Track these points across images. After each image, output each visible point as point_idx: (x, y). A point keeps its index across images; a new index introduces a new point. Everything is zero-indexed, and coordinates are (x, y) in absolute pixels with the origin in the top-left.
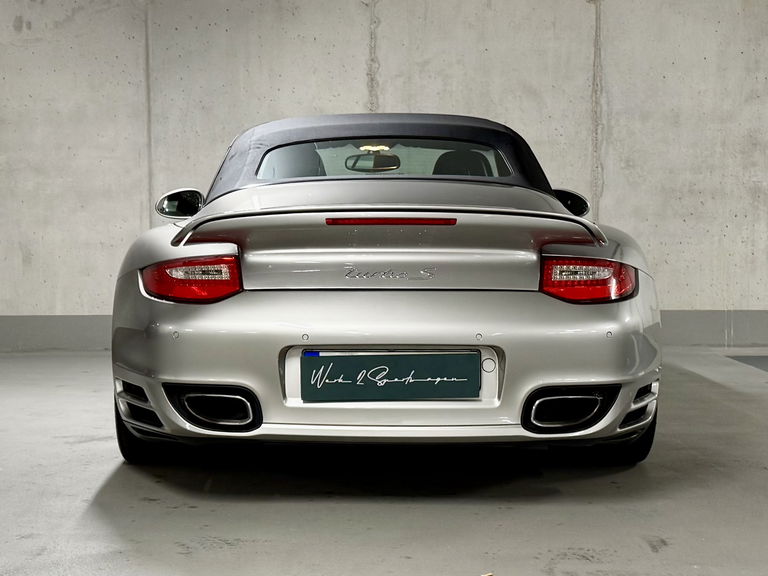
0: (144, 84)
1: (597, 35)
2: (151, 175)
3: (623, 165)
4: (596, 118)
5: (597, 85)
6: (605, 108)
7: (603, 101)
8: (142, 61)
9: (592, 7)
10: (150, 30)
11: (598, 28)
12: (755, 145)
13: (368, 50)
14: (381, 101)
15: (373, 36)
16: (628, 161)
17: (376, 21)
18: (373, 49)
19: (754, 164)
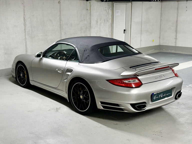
1: (60, 10)
3: (64, 34)
4: (60, 25)
5: (60, 19)
6: (62, 24)
7: (61, 22)
9: (59, 4)
11: (60, 9)
12: (82, 29)
13: (23, 13)
15: (24, 10)
16: (65, 33)
17: (24, 7)
18: (24, 12)
19: (82, 32)
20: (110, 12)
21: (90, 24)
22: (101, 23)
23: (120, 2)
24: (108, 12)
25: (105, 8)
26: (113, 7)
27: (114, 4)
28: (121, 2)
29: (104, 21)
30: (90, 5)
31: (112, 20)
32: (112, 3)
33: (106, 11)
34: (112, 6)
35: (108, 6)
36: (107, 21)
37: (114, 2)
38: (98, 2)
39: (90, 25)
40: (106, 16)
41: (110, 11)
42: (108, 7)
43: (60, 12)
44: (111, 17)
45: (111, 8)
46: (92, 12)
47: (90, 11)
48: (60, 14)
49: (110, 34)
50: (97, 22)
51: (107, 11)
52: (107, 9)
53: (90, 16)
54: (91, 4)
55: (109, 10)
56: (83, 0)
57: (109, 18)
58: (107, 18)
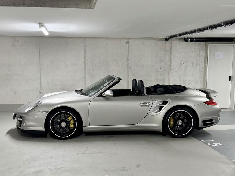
0: (39, 58)
2: (41, 76)
4: (128, 66)
5: (128, 60)
6: (130, 64)
7: (129, 63)
8: (39, 54)
10: (40, 47)
11: (128, 49)
14: (87, 62)
15: (85, 49)
17: (85, 46)
18: (85, 52)
20: (203, 54)
21: (170, 66)
22: (187, 66)
23: (218, 42)
24: (200, 53)
25: (194, 49)
26: (207, 48)
27: (209, 44)
28: (221, 42)
29: (191, 64)
30: (171, 46)
32: (206, 44)
33: (196, 53)
34: (205, 46)
35: (199, 46)
36: (197, 64)
37: (208, 43)
38: (183, 42)
39: (170, 68)
40: (196, 58)
41: (201, 53)
42: (199, 48)
43: (128, 52)
44: (204, 60)
45: (204, 49)
46: (173, 54)
47: (170, 52)
48: (128, 54)
50: (181, 64)
51: (198, 52)
52: (197, 50)
53: (171, 58)
54: (172, 44)
55: (199, 51)
56: (161, 40)
57: (201, 61)
58: (197, 60)
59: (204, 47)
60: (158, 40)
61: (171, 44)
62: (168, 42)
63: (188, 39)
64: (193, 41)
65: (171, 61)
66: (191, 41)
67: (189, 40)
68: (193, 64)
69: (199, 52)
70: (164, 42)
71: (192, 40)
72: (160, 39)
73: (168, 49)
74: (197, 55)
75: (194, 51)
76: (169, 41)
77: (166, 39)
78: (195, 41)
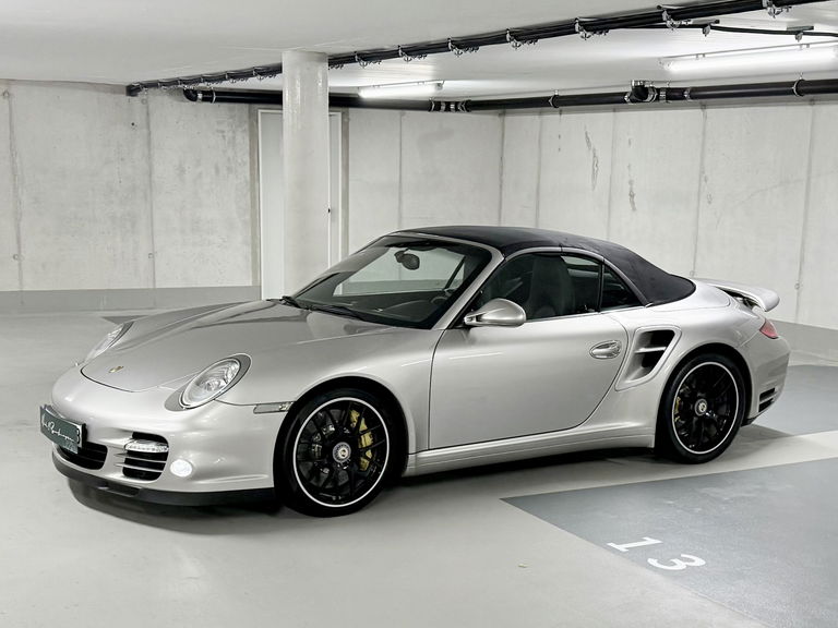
9: (6, 101)
20: (243, 140)
21: (150, 175)
22: (200, 176)
24: (234, 138)
25: (219, 123)
26: (254, 123)
27: (260, 111)
29: (213, 171)
30: (145, 110)
31: (252, 168)
32: (250, 110)
33: (224, 137)
34: (249, 117)
35: (232, 117)
36: (229, 169)
37: (256, 106)
39: (150, 181)
40: (224, 152)
41: (240, 135)
42: (231, 121)
44: (247, 158)
45: (246, 126)
46: (155, 137)
47: (145, 131)
49: (248, 217)
50: (181, 170)
51: (229, 135)
52: (225, 127)
53: (149, 150)
54: (151, 107)
55: (234, 132)
56: (114, 92)
57: (240, 161)
58: (229, 159)
59: (245, 117)
60: (106, 92)
61: (148, 107)
62: (136, 100)
63: (195, 92)
64: (210, 100)
65: (149, 157)
66: (204, 100)
67: (200, 96)
68: (217, 171)
69: (231, 134)
70: (124, 98)
71: (208, 96)
72: (113, 89)
73: (139, 119)
74: (229, 143)
75: (218, 131)
76: (142, 95)
77: (132, 90)
78: (217, 100)
